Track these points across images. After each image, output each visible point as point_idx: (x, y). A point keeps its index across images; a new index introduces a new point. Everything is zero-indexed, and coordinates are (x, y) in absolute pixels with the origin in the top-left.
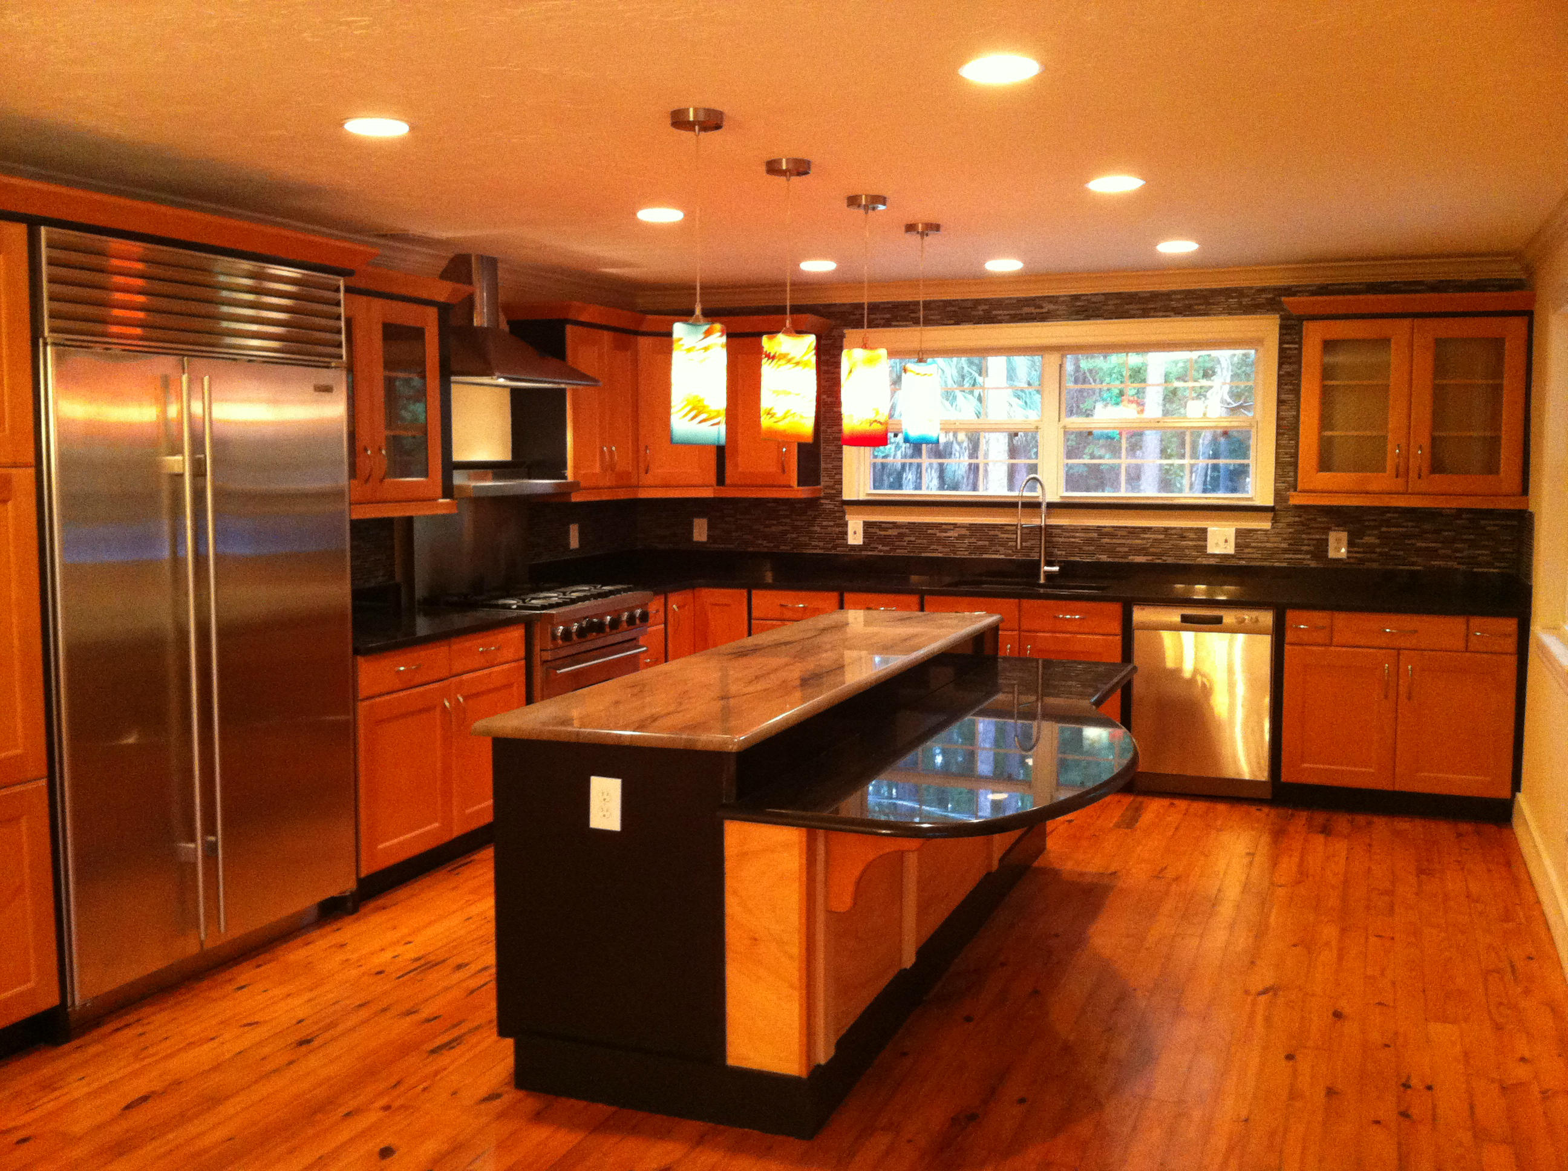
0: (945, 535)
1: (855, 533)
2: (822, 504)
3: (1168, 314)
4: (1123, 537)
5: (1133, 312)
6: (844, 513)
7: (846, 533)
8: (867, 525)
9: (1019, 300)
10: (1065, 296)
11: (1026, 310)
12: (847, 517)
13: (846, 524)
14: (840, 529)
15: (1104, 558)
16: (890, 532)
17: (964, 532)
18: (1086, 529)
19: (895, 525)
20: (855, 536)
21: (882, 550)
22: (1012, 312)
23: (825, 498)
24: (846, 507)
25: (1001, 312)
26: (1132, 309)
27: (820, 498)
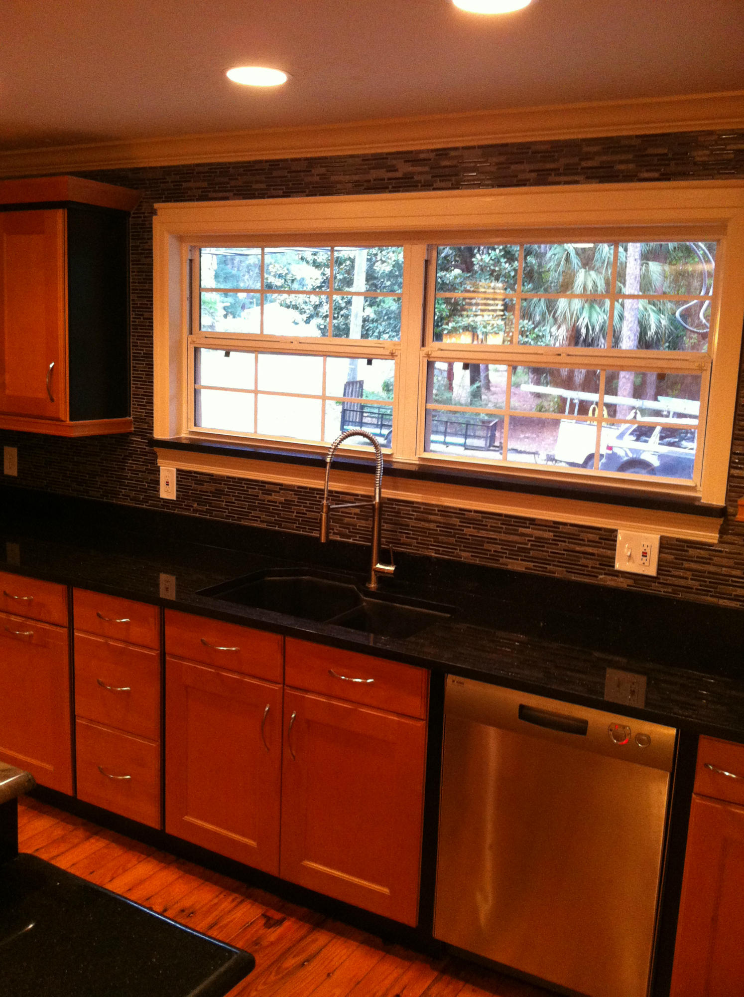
0: (270, 498)
1: (167, 483)
2: (132, 442)
3: (576, 178)
4: (495, 529)
5: (521, 176)
6: (155, 457)
7: (157, 482)
8: (182, 475)
12: (160, 462)
13: (158, 471)
14: (151, 477)
15: (465, 556)
16: (206, 486)
17: (291, 496)
18: (445, 511)
19: (213, 478)
20: (168, 491)
21: (195, 510)
23: (134, 434)
24: (156, 449)
26: (524, 171)
27: (130, 433)
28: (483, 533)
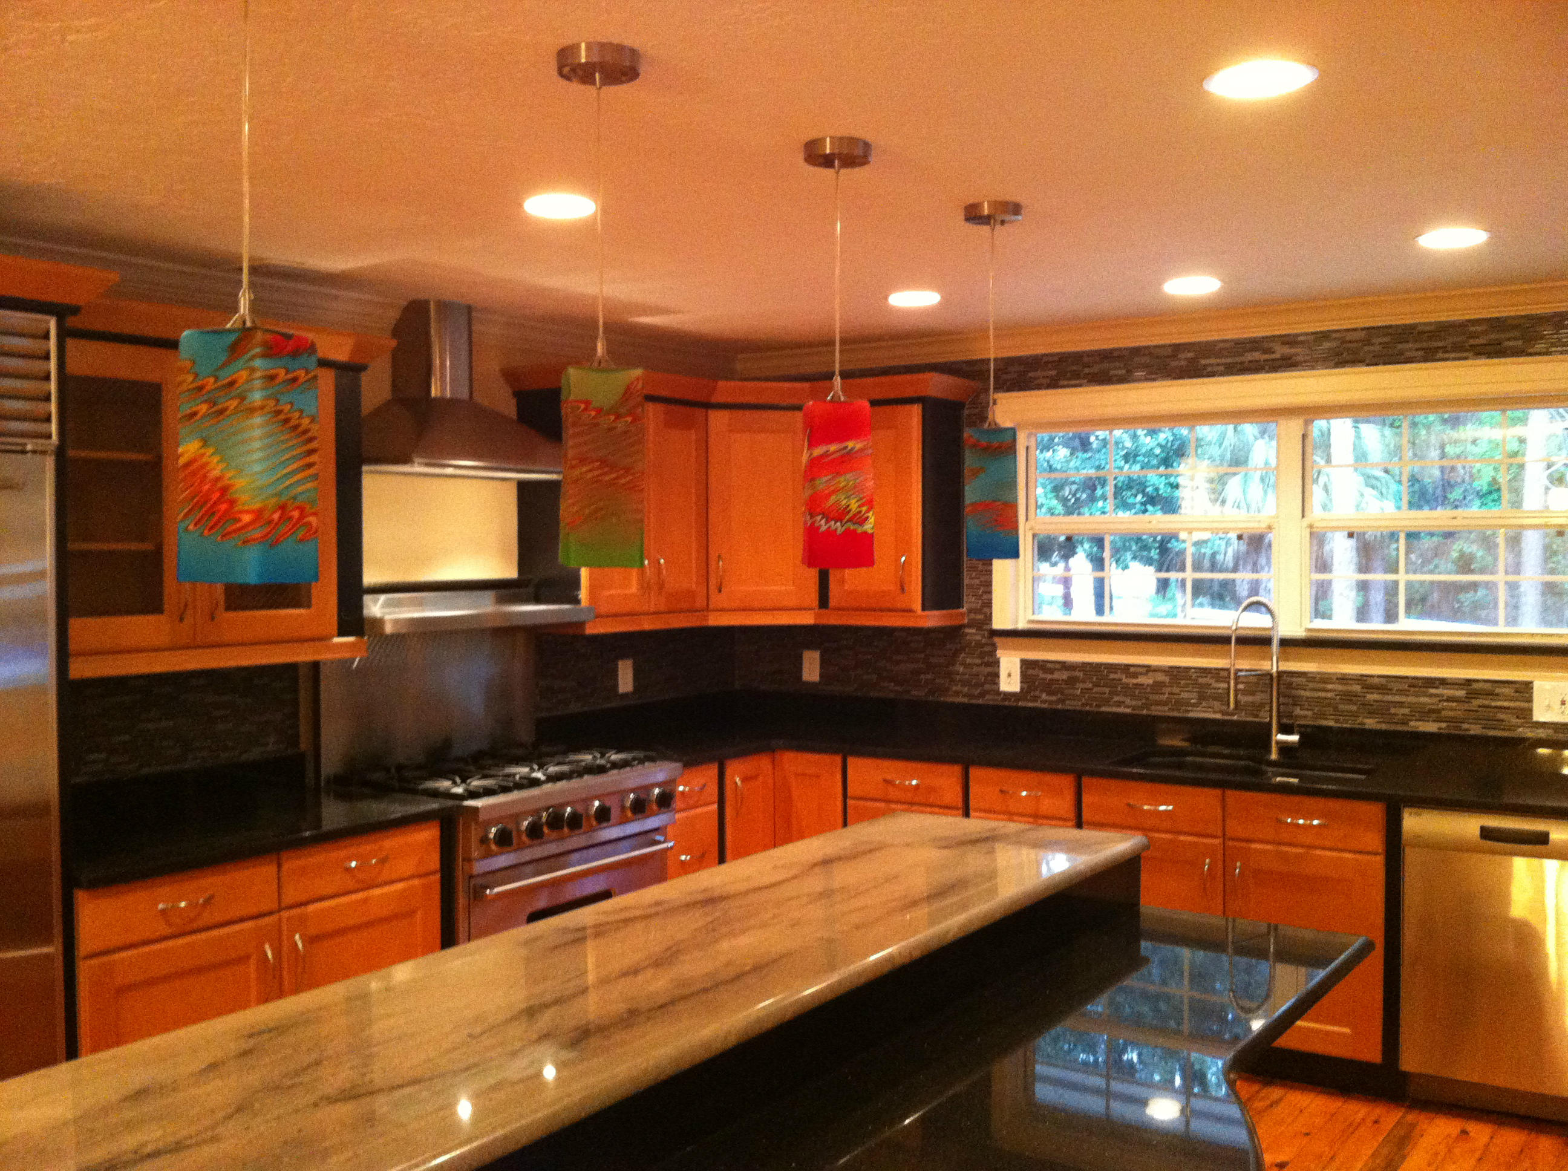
0: (1135, 681)
1: (1009, 675)
2: (967, 634)
3: (1465, 354)
4: (1401, 692)
5: (1408, 354)
6: (994, 647)
7: (997, 675)
8: (1026, 665)
9: (1238, 343)
10: (1307, 334)
11: (1249, 357)
12: (999, 653)
13: (997, 663)
14: (989, 670)
15: (1370, 723)
16: (1056, 676)
17: (1161, 677)
18: (1344, 679)
19: (1064, 666)
20: (1010, 681)
21: (1044, 701)
22: (1229, 360)
23: (969, 626)
24: (996, 640)
25: (1212, 361)
26: (1410, 350)
27: (962, 626)
28: (1390, 698)
